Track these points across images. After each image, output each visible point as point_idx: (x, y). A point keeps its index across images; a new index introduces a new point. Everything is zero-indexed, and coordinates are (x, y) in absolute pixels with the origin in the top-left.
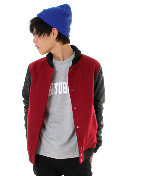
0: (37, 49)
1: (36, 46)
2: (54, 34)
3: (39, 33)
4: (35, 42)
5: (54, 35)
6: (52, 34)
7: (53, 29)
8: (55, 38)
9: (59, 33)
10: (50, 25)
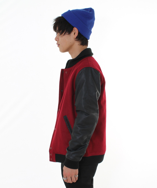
0: (58, 46)
1: (57, 44)
2: (74, 33)
3: (61, 31)
4: (56, 40)
5: (74, 35)
6: (72, 33)
7: (74, 28)
8: (75, 37)
9: (79, 33)
10: (72, 24)
